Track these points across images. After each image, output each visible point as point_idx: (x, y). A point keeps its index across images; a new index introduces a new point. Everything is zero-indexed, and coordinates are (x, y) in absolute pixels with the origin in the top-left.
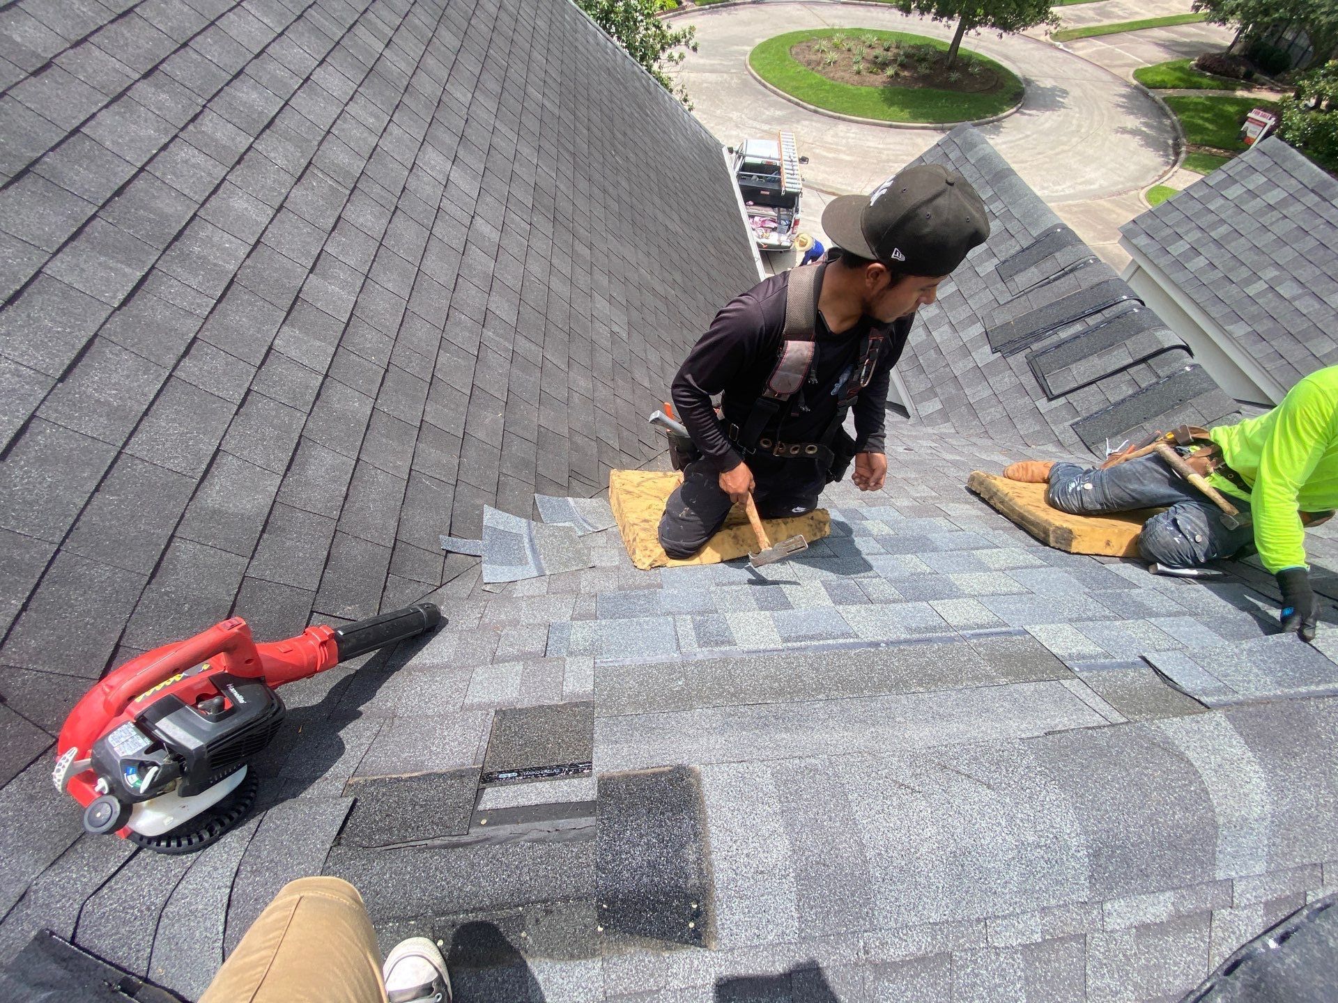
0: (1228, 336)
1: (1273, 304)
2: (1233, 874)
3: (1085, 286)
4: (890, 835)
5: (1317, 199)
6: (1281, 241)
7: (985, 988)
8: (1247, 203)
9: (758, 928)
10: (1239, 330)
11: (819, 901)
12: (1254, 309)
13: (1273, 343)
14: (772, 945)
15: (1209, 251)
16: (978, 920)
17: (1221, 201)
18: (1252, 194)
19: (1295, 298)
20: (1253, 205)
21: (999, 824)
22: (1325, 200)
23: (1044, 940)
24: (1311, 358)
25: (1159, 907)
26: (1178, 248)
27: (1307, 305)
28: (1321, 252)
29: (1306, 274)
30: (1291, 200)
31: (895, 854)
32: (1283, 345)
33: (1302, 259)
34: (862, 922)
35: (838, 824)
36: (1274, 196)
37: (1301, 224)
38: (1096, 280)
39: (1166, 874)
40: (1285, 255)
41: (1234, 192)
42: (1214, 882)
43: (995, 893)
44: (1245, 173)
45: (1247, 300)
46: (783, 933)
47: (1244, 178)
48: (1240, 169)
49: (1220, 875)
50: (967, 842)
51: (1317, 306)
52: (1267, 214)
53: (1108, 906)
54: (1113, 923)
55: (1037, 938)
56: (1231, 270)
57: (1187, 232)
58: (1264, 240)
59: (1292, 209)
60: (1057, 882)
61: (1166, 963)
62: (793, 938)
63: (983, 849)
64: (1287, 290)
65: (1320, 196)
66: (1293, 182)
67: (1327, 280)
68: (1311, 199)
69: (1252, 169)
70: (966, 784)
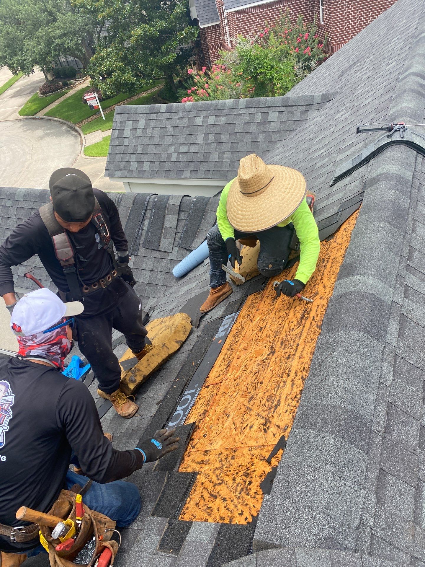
0: (186, 178)
1: (185, 158)
2: (391, 299)
3: (130, 205)
4: (338, 395)
5: (155, 115)
6: (162, 136)
7: (405, 399)
8: (136, 133)
9: (359, 470)
10: (187, 174)
11: (355, 436)
12: (182, 164)
13: (201, 169)
14: (367, 468)
15: (144, 158)
16: (379, 384)
17: (127, 140)
18: (134, 129)
19: (189, 150)
20: (139, 133)
21: (347, 355)
22: (158, 113)
23: (394, 367)
24: (216, 163)
25: (393, 326)
26: (134, 166)
27: (194, 149)
28: (177, 129)
29: (182, 139)
30: (148, 122)
31: (346, 396)
32: (205, 166)
33: (175, 137)
34: (367, 425)
35: (327, 412)
36: (142, 124)
37: (161, 126)
38: (131, 201)
39: (383, 317)
40: (168, 139)
41: (127, 133)
42: (391, 306)
43: (371, 372)
44: (122, 125)
45: (176, 164)
46: (363, 460)
47: (125, 126)
48: (119, 124)
49: (390, 303)
50: (350, 369)
51: (197, 146)
52: (146, 132)
53: (388, 341)
54: (395, 343)
55: (392, 369)
56: (159, 158)
57: (130, 158)
58: (157, 140)
59: (152, 124)
60: (374, 350)
61: (414, 337)
62: (366, 457)
63: (354, 365)
64: (183, 149)
65: (155, 113)
66: (141, 115)
67: (190, 136)
68: (153, 116)
69: (123, 122)
70: (329, 359)
